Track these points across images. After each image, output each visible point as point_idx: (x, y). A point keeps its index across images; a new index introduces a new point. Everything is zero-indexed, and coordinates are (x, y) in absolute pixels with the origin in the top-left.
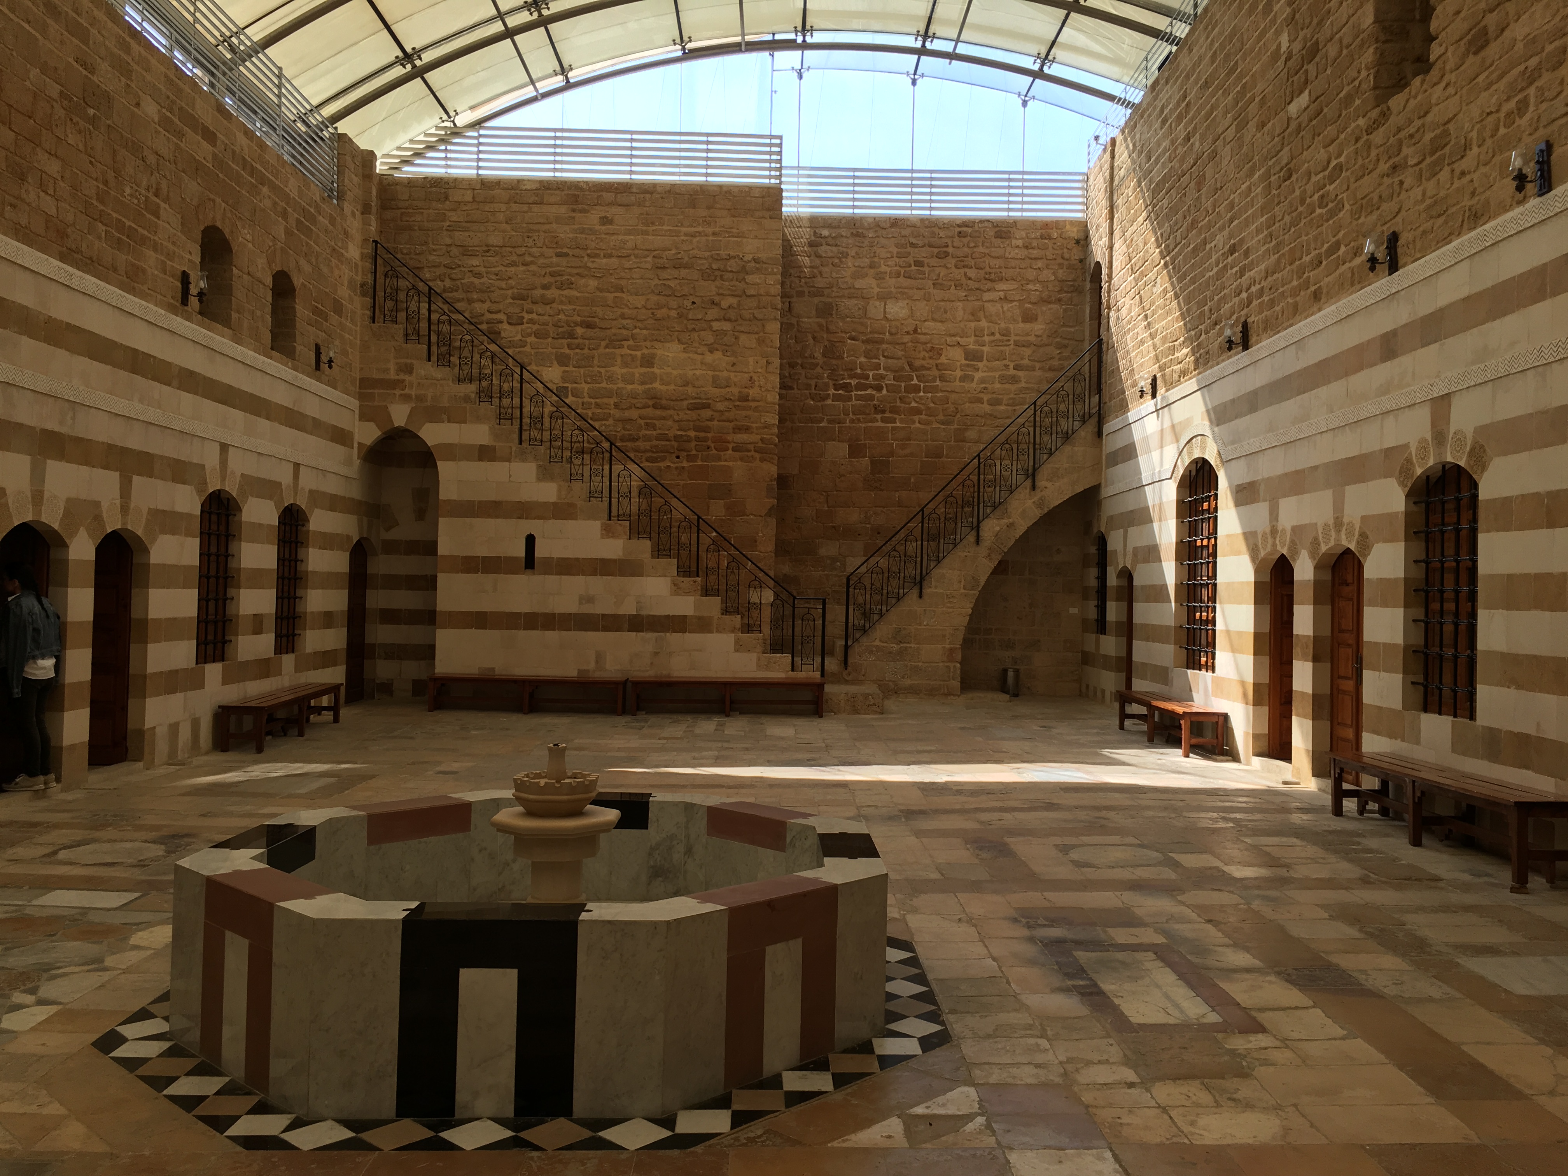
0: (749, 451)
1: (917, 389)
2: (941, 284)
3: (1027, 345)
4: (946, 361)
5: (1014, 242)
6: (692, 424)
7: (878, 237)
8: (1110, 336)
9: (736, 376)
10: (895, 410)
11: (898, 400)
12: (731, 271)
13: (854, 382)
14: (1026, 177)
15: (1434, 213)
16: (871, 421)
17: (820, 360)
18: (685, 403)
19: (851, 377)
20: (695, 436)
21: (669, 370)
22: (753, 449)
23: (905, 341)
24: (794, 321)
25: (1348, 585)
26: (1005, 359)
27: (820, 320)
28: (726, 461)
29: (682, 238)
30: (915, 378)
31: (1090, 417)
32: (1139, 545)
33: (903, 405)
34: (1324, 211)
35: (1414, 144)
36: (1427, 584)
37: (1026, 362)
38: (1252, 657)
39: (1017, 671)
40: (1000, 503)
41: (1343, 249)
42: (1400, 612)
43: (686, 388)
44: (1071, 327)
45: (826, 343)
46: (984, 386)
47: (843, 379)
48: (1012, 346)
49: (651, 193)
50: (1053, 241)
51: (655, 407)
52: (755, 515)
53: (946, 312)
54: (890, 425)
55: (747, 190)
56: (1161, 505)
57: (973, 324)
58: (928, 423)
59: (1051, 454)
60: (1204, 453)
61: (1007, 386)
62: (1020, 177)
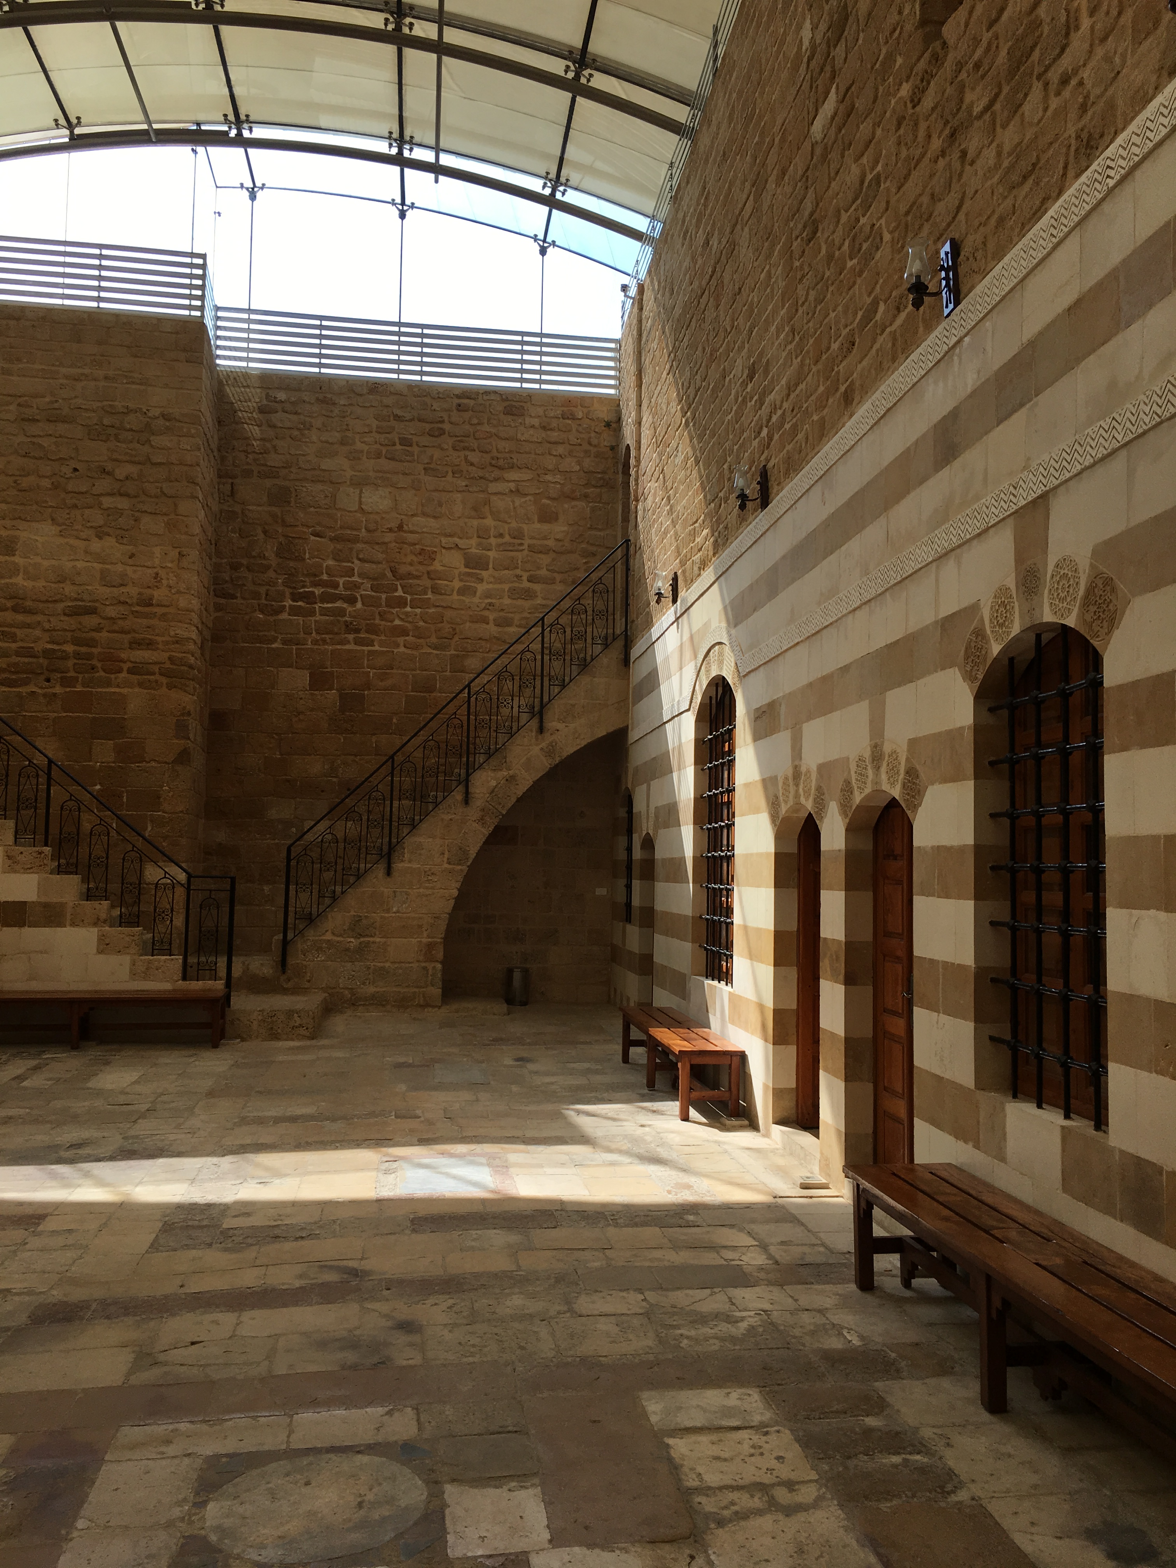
0: (154, 674)
1: (402, 603)
2: (433, 469)
3: (546, 551)
4: (440, 568)
5: (528, 421)
6: (69, 634)
7: (351, 405)
8: (637, 537)
9: (135, 572)
10: (373, 630)
11: (377, 617)
12: (131, 430)
13: (318, 591)
14: (545, 340)
15: (1015, 178)
16: (341, 643)
17: (273, 561)
18: (60, 606)
19: (315, 584)
20: (74, 652)
21: (38, 559)
22: (157, 670)
23: (386, 540)
24: (238, 508)
25: (895, 858)
26: (517, 568)
27: (274, 509)
28: (118, 686)
29: (61, 381)
30: (399, 588)
31: (614, 639)
32: (659, 804)
33: (383, 623)
34: (855, 261)
35: (983, 77)
36: (1013, 857)
37: (543, 572)
38: (772, 968)
39: (526, 972)
40: (497, 750)
41: (882, 307)
42: (968, 906)
43: (62, 585)
44: (600, 530)
45: (281, 539)
46: (489, 601)
47: (304, 587)
48: (526, 552)
49: (18, 319)
50: (578, 422)
51: (15, 609)
52: (158, 762)
53: (440, 505)
54: (365, 648)
55: (155, 322)
56: (680, 745)
57: (475, 523)
58: (416, 647)
59: (563, 686)
60: (721, 669)
61: (520, 602)
62: (538, 340)
